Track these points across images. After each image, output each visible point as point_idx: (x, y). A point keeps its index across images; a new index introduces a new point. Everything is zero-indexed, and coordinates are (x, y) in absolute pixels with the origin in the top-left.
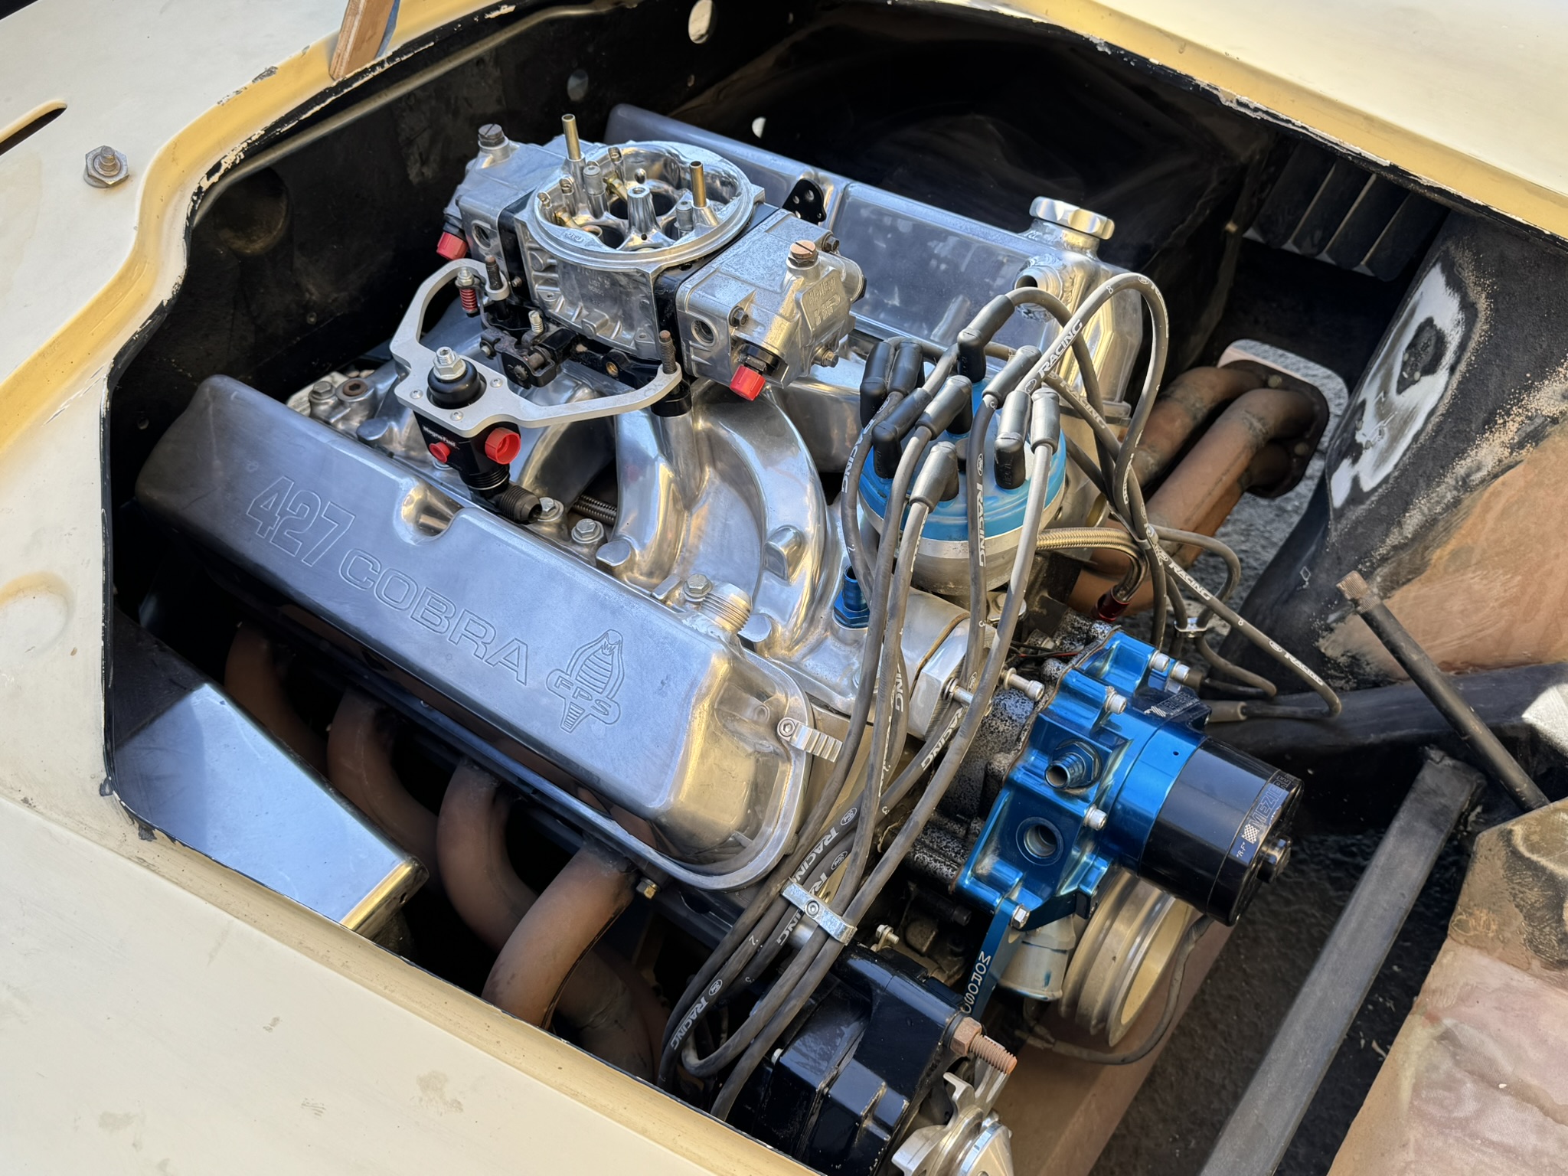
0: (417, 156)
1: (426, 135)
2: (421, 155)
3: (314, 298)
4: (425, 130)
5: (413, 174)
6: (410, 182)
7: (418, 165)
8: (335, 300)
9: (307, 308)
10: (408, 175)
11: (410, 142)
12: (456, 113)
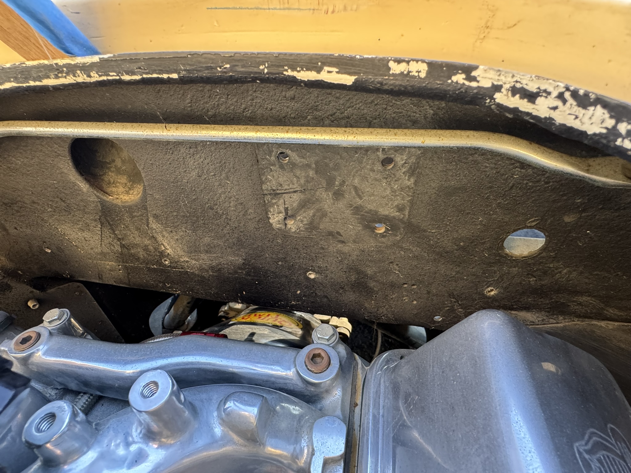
0: (282, 209)
1: (296, 197)
2: (286, 209)
3: (168, 251)
4: (295, 192)
5: (276, 219)
6: (272, 225)
7: (282, 216)
8: (187, 262)
9: (162, 254)
10: (269, 218)
11: (275, 194)
12: (338, 195)
